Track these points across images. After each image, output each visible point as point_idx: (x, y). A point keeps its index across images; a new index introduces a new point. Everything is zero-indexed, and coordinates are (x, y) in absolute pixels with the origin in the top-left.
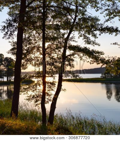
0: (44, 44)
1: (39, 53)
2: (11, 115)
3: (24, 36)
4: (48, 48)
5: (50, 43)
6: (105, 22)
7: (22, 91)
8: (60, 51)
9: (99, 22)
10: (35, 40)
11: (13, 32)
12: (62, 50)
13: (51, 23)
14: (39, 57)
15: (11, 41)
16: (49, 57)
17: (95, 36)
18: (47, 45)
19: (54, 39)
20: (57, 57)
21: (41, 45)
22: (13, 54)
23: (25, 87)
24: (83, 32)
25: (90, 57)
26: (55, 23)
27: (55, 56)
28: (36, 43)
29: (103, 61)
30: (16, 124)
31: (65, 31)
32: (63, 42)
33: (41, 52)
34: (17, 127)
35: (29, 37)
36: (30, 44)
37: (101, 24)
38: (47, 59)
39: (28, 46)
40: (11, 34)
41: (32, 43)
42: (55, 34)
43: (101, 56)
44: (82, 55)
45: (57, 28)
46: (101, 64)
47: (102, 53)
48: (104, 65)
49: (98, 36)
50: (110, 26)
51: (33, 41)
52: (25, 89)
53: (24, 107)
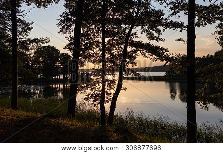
0: (103, 40)
1: (98, 49)
2: (68, 115)
3: (82, 30)
4: (107, 44)
5: (110, 38)
6: (169, 17)
7: (79, 90)
8: (121, 47)
9: (164, 17)
10: (94, 35)
11: (71, 26)
12: (123, 46)
13: (111, 17)
14: (99, 54)
15: (68, 35)
16: (109, 54)
17: (158, 31)
18: (106, 40)
19: (115, 34)
20: (118, 54)
21: (100, 41)
22: (70, 50)
23: (83, 86)
24: (146, 27)
25: (153, 54)
26: (116, 17)
27: (116, 52)
28: (95, 38)
29: (167, 58)
30: (73, 125)
31: (127, 26)
32: (124, 38)
33: (101, 48)
34: (74, 128)
35: (87, 32)
36: (88, 39)
37: (166, 19)
38: (107, 56)
39: (86, 42)
40: (68, 29)
41: (90, 38)
42: (116, 28)
43: (165, 53)
44: (144, 51)
45: (118, 22)
46: (165, 62)
47: (166, 50)
48: (167, 62)
49: (162, 31)
50: (174, 21)
51: (91, 36)
52: (83, 87)
53: (81, 107)
